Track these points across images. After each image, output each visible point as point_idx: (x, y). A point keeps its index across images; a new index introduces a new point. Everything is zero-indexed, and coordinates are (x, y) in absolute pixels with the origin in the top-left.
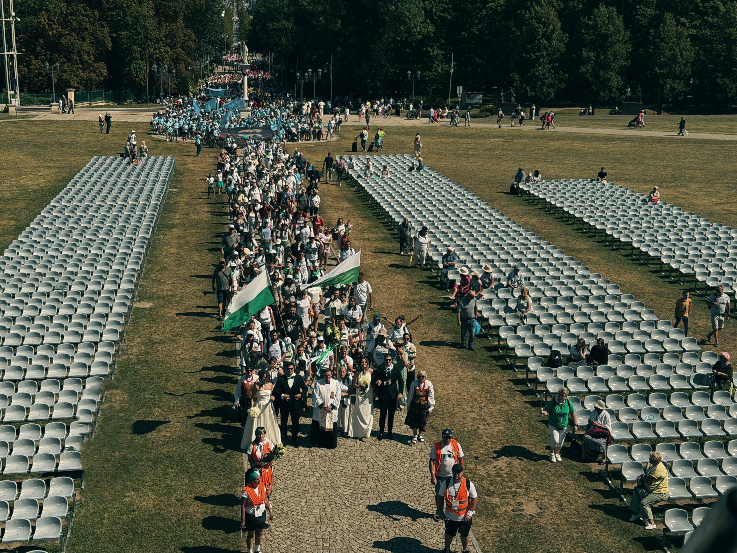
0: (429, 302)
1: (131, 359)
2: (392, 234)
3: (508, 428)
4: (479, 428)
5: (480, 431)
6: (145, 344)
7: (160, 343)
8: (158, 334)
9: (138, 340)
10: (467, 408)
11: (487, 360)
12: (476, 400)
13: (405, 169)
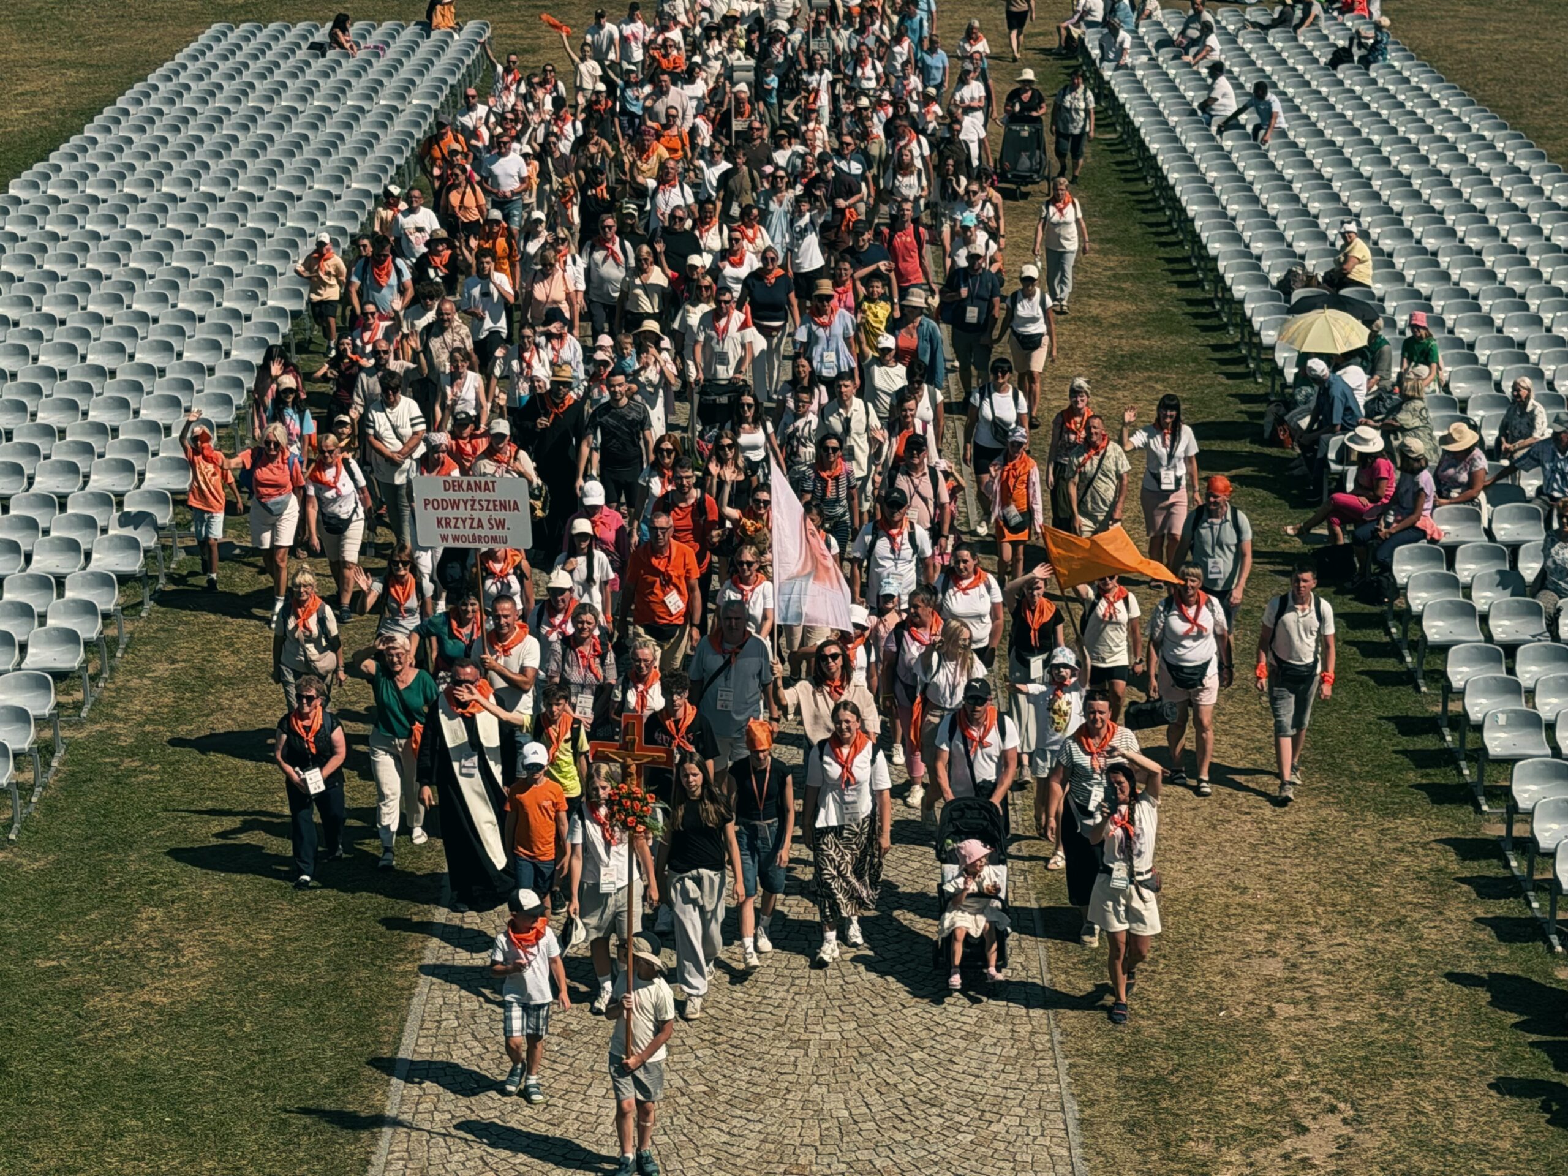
1: (117, 736)
2: (1190, 302)
3: (1382, 1018)
4: (1272, 1014)
5: (1272, 1026)
6: (177, 684)
7: (230, 683)
8: (236, 652)
9: (162, 669)
10: (1255, 939)
11: (1392, 766)
12: (1296, 912)
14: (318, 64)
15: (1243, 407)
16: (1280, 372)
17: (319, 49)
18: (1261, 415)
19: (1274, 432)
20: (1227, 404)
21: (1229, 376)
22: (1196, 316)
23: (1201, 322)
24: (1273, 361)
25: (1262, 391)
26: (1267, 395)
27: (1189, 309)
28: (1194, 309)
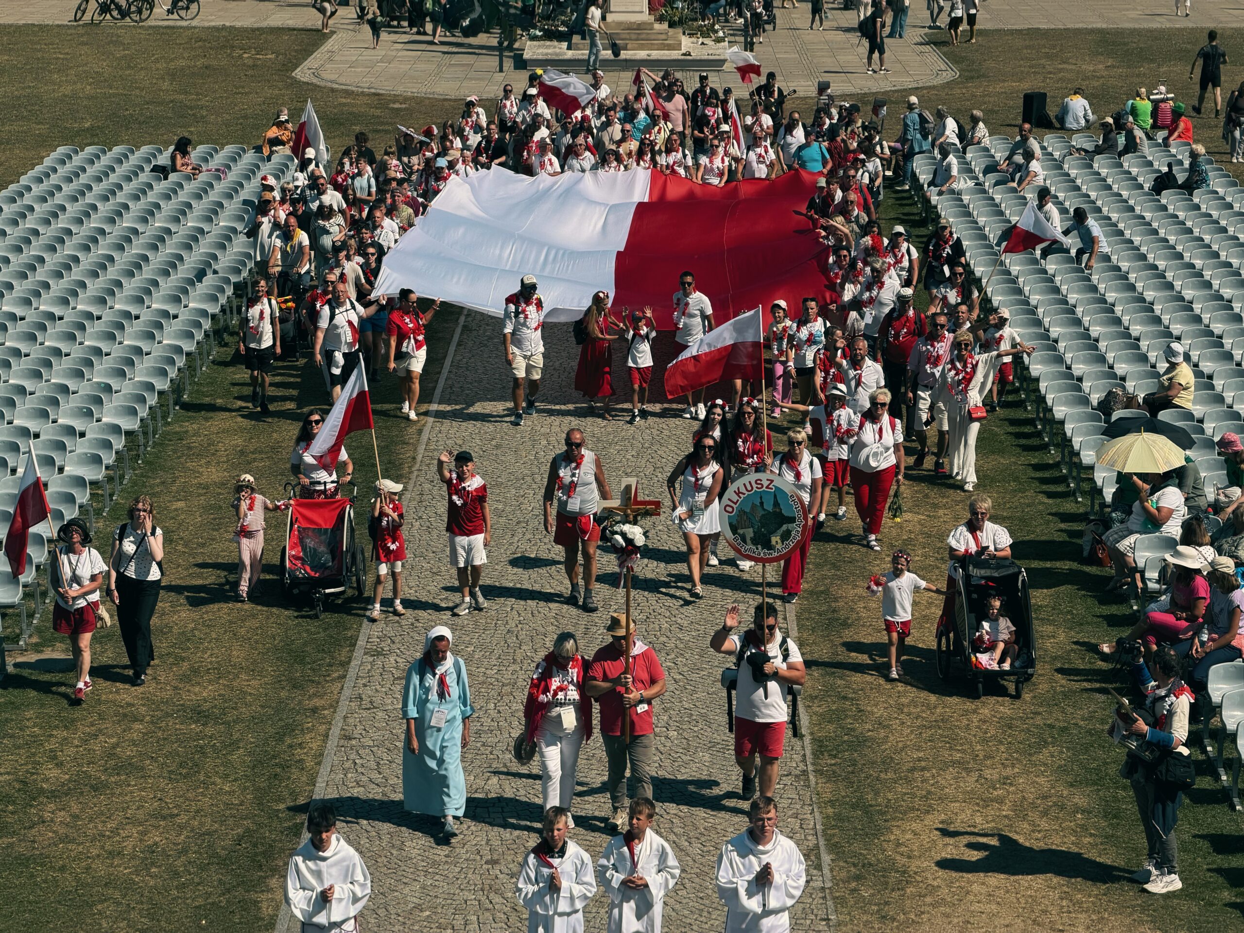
0: (1060, 671)
2: (1013, 422)
7: (53, 795)
8: (60, 765)
11: (1207, 885)
13: (1141, 187)
14: (161, 187)
15: (1063, 526)
16: (1100, 492)
17: (162, 172)
18: (1080, 534)
19: (1093, 551)
20: (1048, 522)
21: (1050, 495)
22: (1018, 435)
23: (1023, 442)
24: (1092, 480)
25: (1081, 510)
26: (1086, 514)
27: (1011, 429)
28: (1017, 430)
